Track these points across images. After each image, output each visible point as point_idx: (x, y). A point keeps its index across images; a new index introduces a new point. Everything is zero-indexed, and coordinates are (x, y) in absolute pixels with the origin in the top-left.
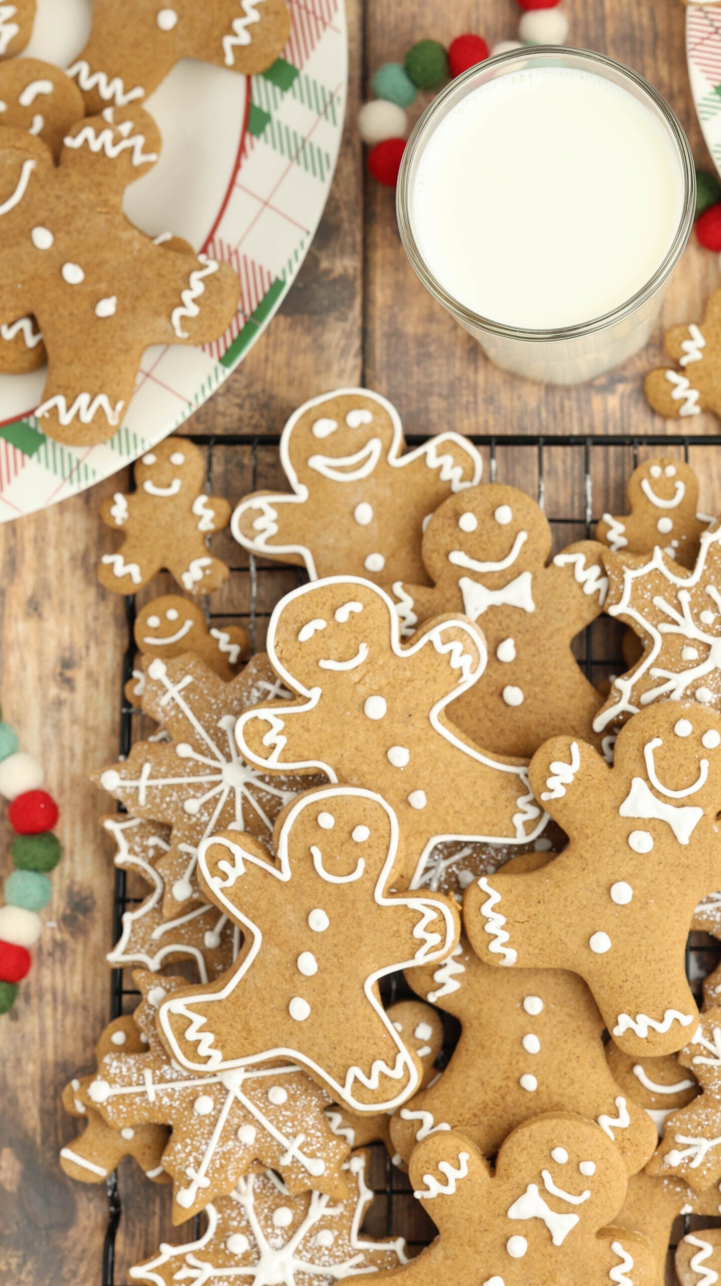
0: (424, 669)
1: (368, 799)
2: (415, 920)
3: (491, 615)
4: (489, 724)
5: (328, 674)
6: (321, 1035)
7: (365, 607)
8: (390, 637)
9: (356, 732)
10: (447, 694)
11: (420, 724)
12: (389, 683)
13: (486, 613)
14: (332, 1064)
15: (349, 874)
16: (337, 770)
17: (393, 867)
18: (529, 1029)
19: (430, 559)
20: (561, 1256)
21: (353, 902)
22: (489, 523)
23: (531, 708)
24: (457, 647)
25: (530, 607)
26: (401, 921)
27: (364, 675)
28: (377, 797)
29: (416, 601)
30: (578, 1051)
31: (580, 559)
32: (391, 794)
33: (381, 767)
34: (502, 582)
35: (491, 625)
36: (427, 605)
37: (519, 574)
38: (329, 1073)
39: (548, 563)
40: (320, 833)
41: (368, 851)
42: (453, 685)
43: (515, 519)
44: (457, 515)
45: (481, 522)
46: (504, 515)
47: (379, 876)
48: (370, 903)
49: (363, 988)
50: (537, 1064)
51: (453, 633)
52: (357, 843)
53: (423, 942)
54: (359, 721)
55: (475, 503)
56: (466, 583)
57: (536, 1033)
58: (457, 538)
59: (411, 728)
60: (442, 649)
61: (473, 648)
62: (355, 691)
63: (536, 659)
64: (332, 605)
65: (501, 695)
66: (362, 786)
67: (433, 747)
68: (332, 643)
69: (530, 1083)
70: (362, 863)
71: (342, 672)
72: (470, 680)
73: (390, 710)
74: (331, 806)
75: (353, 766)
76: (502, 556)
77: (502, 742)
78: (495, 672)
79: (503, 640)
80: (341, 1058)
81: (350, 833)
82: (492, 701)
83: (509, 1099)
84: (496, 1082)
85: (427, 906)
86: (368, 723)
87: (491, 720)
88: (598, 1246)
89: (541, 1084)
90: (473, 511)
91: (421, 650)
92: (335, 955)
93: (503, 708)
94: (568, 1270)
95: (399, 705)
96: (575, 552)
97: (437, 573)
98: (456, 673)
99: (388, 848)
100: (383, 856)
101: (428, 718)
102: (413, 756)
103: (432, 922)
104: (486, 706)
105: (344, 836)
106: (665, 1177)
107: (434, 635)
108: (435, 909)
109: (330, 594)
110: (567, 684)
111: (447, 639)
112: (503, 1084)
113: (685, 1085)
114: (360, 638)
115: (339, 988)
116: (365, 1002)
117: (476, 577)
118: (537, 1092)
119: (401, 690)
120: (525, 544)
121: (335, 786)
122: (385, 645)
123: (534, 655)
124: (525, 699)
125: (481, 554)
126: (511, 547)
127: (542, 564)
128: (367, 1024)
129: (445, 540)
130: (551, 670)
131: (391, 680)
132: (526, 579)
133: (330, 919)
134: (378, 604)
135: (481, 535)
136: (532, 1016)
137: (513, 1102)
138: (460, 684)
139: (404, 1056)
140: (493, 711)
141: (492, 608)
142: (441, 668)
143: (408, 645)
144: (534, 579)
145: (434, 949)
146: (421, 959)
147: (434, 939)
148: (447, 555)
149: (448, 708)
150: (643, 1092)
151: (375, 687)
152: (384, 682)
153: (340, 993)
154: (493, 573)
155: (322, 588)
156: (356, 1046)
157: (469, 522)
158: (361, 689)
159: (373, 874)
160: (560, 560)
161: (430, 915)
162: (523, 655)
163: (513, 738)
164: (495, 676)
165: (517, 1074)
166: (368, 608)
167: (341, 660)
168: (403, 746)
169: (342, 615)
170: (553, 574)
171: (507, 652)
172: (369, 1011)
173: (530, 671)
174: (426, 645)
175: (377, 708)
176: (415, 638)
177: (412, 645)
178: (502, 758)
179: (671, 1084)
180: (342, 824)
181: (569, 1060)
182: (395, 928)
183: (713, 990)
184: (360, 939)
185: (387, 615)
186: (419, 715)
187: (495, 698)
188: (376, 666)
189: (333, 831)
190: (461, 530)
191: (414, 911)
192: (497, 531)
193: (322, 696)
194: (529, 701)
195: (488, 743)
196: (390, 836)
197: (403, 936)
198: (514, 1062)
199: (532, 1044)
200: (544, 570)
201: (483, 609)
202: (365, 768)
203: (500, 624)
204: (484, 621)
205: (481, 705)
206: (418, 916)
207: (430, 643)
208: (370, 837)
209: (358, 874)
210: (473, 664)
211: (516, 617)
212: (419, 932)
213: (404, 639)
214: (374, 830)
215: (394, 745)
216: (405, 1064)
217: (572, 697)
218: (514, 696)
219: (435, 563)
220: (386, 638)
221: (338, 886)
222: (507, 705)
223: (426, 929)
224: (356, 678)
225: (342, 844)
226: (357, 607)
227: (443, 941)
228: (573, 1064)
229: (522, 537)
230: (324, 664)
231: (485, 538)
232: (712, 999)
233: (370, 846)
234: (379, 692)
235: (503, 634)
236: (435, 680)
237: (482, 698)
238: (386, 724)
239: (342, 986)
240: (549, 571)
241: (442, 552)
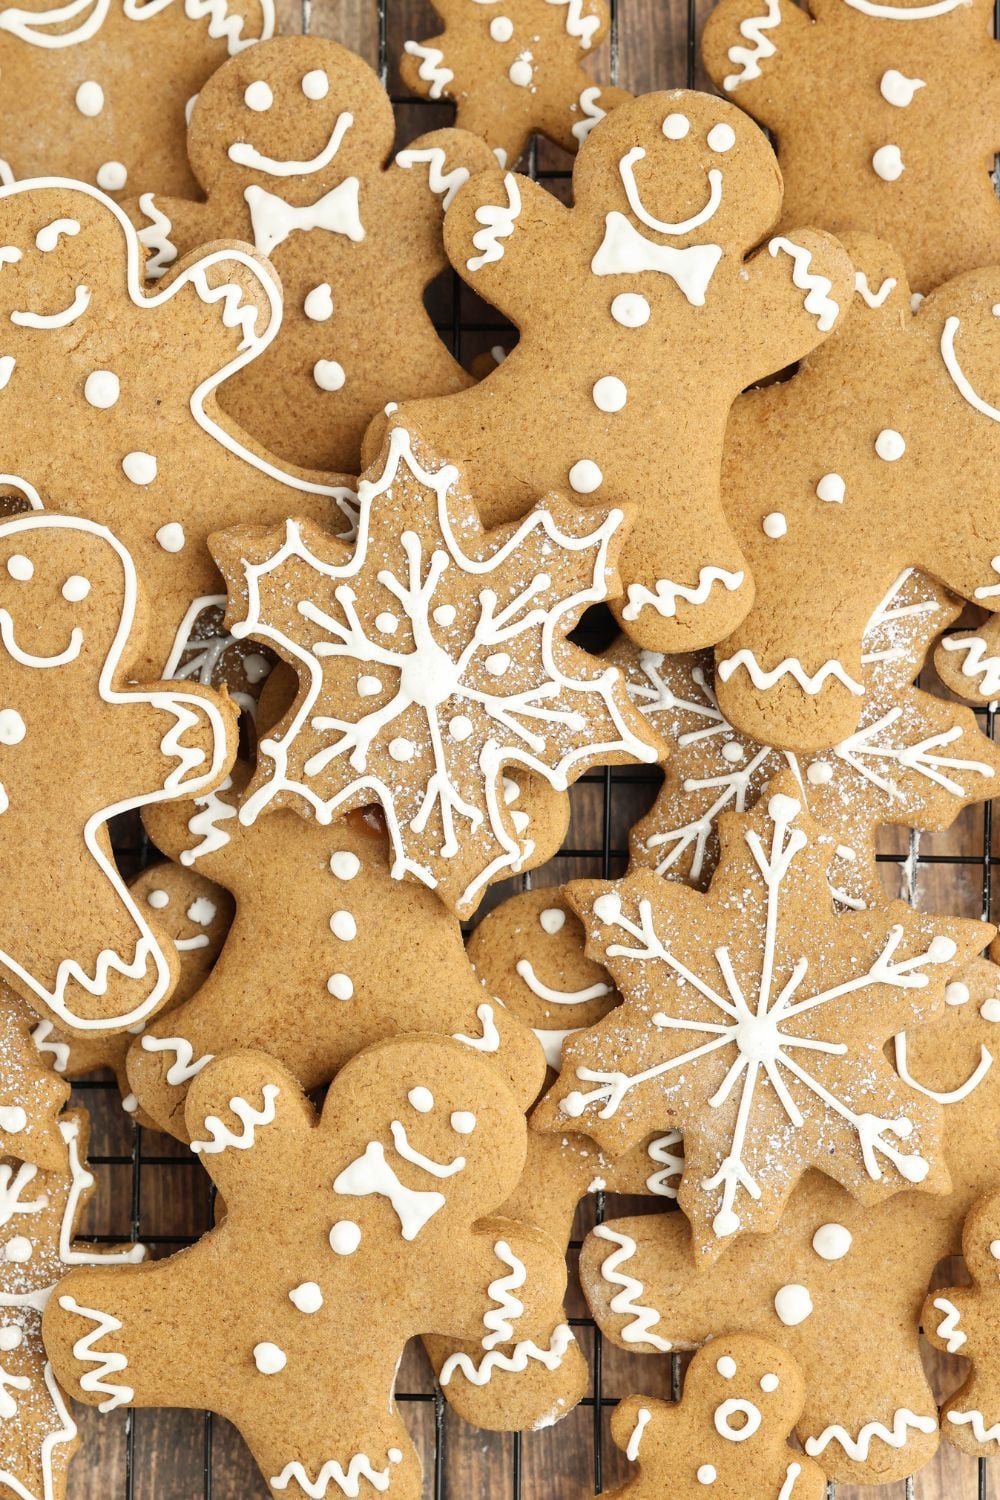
0: (181, 328)
1: (88, 533)
2: (163, 727)
3: (294, 246)
4: (291, 420)
5: (27, 334)
6: (16, 911)
7: (84, 227)
8: (126, 275)
9: (71, 428)
10: (218, 368)
11: (175, 416)
12: (125, 350)
13: (287, 242)
14: (33, 956)
15: (58, 653)
16: (42, 490)
17: (128, 643)
18: (339, 902)
19: (199, 156)
20: (414, 1257)
21: (65, 699)
22: (292, 99)
23: (358, 395)
24: (233, 292)
25: (357, 233)
26: (142, 729)
27: (85, 338)
28: (104, 531)
29: (175, 223)
30: (418, 934)
31: (437, 157)
32: (128, 530)
33: (113, 485)
34: (313, 193)
35: (294, 263)
36: (193, 230)
37: (341, 180)
38: (29, 971)
39: (388, 163)
40: (11, 587)
41: (90, 617)
42: (228, 355)
43: (333, 91)
44: (242, 85)
45: (280, 95)
46: (317, 85)
47: (106, 656)
48: (92, 699)
49: (82, 835)
50: (354, 957)
51: (226, 270)
52: (70, 604)
53: (177, 761)
54: (76, 411)
55: (270, 66)
56: (254, 194)
57: (350, 910)
58: (241, 122)
59: (160, 423)
60: (210, 296)
61: (260, 295)
62: (69, 363)
63: (366, 317)
64: (31, 223)
65: (311, 374)
66: (83, 515)
67: (196, 453)
68: (31, 285)
69: (342, 986)
70: (78, 636)
71: (49, 331)
72: (256, 345)
73: (125, 393)
74: (29, 544)
75: (68, 484)
76: (313, 151)
77: (310, 450)
78: (302, 337)
79: (314, 286)
80: (47, 946)
81: (59, 588)
82: (297, 384)
83: (310, 1014)
84: (290, 989)
85: (182, 704)
86: (91, 414)
87: (294, 415)
88: (470, 1244)
89: (359, 987)
90: (267, 80)
91: (175, 297)
92: (37, 782)
93: (314, 395)
94: (423, 1280)
95: (140, 387)
96: (430, 147)
97: (210, 179)
98: (234, 334)
99: (120, 613)
100: (112, 625)
101: (188, 407)
102: (163, 467)
103: (191, 730)
104: (286, 392)
105: (50, 592)
106: (563, 1134)
107: (197, 273)
108: (196, 709)
109: (29, 207)
110: (416, 356)
111: (216, 279)
112: (301, 990)
113: (598, 990)
114: (77, 278)
115: (43, 836)
116: (85, 857)
117: (271, 183)
118: (355, 1000)
119: (144, 361)
120: (349, 132)
121: (40, 513)
122: (118, 286)
123: (364, 311)
124: (348, 380)
125: (280, 148)
126: (329, 137)
127: (377, 165)
128: (89, 892)
129: (222, 125)
130: (391, 334)
131: (127, 344)
132: (351, 186)
133: (29, 725)
134: (107, 223)
135: (280, 118)
136: (345, 882)
137: (316, 1018)
138: (241, 354)
139: (149, 943)
140: (297, 399)
141: (297, 234)
142: (209, 327)
143: (155, 289)
144: (364, 187)
145: (194, 773)
146: (174, 789)
147: (194, 757)
148: (226, 150)
149: (220, 392)
150: (532, 1001)
151: (102, 357)
152: (115, 348)
153: (46, 843)
154: (300, 177)
155: (17, 196)
156: (71, 928)
157: (259, 96)
158: (79, 359)
159: (96, 653)
160: (406, 158)
161: (188, 719)
162: (346, 311)
163: (330, 443)
164: (301, 344)
165: (322, 975)
166: (90, 229)
167: (46, 312)
168: (147, 452)
169: (47, 240)
170: (395, 181)
171: (320, 304)
172: (92, 871)
173: (356, 335)
174: (183, 289)
175: (104, 389)
176: (167, 279)
177: (162, 289)
178: (308, 473)
179: (576, 990)
180: (46, 574)
181: (404, 950)
182: (131, 740)
183: (645, 843)
184: (77, 756)
185: (121, 242)
186: (173, 402)
187: (301, 379)
188: (103, 323)
189: (33, 584)
190: (248, 109)
191: (163, 712)
192: (305, 111)
193: (16, 369)
194: (355, 384)
195: (288, 450)
196: (123, 593)
197: (146, 752)
198: (317, 956)
199: (345, 925)
200: (380, 174)
201: (282, 235)
202: (87, 487)
203: (310, 261)
204: (282, 257)
205: (277, 391)
206: (169, 719)
207: (191, 284)
208: (91, 593)
209: (72, 653)
210: (259, 320)
211: (336, 249)
212: (170, 746)
213: (151, 283)
214: (97, 583)
215: (134, 450)
216: (150, 954)
217: (424, 377)
218: (331, 375)
219: (206, 162)
220: (119, 277)
221: (40, 671)
222: (320, 390)
223: (180, 742)
224: (71, 341)
225: (47, 605)
226: (72, 227)
227: (209, 760)
228: (411, 955)
229: (346, 121)
230: (19, 318)
231: (286, 122)
232: (642, 857)
233: (91, 609)
234: (108, 365)
235: (315, 277)
236: (198, 344)
237: (281, 379)
238: (120, 415)
239: (48, 831)
240: (388, 175)
241: (218, 144)
